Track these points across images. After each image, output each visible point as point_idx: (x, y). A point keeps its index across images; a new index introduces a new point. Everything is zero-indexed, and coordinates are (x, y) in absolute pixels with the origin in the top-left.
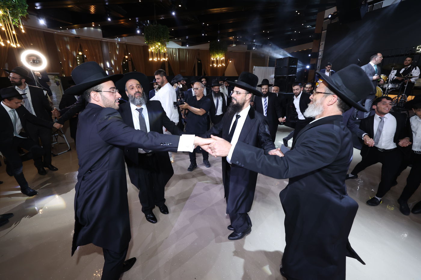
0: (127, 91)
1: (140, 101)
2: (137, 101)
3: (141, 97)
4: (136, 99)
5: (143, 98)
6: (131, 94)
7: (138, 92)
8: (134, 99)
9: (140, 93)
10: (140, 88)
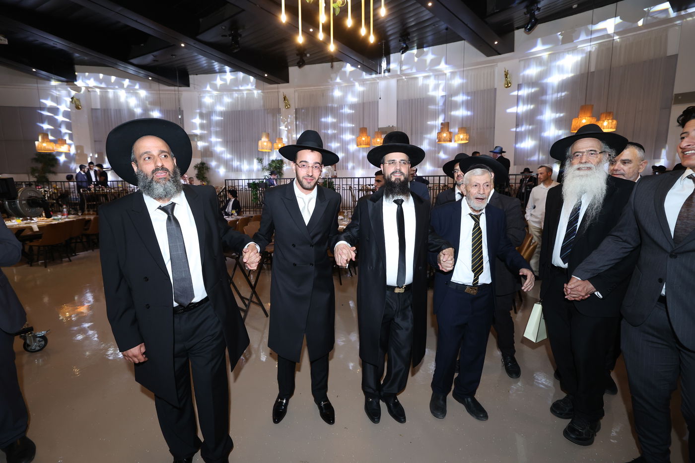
0: (136, 162)
1: (164, 190)
2: (159, 189)
3: (169, 180)
4: (154, 183)
5: (174, 182)
6: (144, 170)
7: (163, 168)
8: (151, 182)
9: (167, 170)
10: (169, 159)
